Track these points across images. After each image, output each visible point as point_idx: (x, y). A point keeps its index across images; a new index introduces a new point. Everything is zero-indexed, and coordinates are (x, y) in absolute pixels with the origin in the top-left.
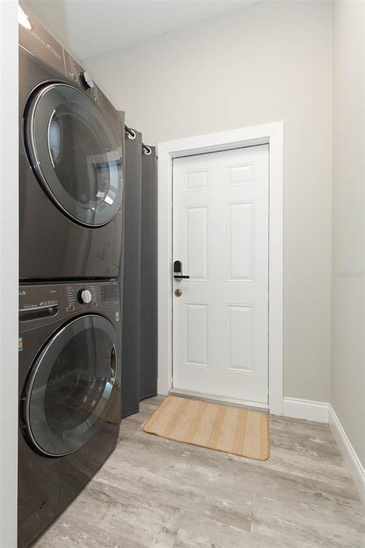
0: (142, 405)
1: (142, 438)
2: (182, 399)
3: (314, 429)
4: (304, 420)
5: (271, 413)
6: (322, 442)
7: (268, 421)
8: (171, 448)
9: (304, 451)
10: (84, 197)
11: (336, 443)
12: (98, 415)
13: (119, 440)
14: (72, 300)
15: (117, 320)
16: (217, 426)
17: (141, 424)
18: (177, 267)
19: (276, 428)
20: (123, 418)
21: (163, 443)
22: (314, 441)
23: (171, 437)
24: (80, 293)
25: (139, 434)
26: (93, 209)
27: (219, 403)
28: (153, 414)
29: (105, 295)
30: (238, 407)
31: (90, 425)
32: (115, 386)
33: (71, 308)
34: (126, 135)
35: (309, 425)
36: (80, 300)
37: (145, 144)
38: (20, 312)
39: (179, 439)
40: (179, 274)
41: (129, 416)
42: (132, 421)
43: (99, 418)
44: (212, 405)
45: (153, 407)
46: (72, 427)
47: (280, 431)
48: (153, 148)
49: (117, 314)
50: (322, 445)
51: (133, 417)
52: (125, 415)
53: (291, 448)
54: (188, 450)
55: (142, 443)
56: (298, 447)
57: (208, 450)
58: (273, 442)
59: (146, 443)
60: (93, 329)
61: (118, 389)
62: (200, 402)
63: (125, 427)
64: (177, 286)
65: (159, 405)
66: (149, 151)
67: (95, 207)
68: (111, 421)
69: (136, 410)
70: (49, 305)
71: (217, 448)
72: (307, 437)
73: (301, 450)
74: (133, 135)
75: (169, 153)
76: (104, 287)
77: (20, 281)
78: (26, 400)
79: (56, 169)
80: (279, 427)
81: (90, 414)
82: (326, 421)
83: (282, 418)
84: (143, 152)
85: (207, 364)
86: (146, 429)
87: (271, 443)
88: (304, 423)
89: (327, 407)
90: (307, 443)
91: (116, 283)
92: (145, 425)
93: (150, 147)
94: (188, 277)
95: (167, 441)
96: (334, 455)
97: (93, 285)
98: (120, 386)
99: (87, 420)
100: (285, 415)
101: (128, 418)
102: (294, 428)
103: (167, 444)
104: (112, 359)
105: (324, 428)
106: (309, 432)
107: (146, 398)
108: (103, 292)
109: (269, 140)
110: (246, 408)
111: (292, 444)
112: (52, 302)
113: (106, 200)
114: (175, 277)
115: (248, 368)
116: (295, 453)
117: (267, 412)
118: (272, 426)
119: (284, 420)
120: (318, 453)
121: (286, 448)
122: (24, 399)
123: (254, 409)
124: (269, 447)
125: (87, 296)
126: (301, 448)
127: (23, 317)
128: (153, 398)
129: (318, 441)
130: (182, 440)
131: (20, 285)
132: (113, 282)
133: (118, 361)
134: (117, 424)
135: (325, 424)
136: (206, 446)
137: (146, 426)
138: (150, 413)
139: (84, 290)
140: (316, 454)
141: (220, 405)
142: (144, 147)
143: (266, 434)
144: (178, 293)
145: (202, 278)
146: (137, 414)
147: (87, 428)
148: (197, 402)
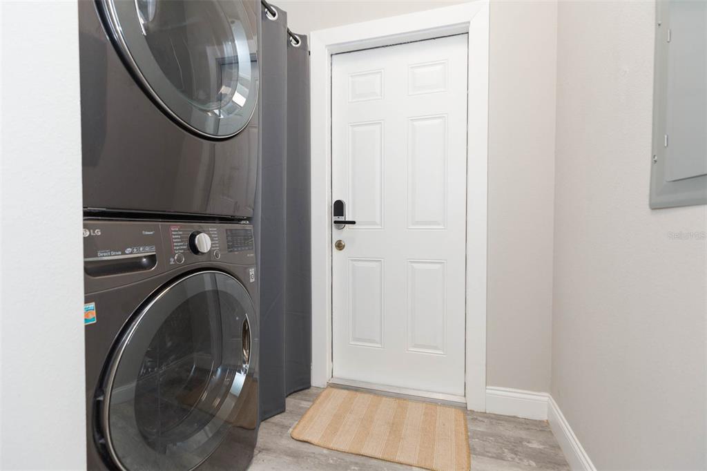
0: (291, 402)
1: (289, 448)
2: (345, 392)
3: (528, 429)
4: (514, 417)
5: (469, 409)
6: (541, 447)
7: (465, 420)
8: (331, 461)
9: (517, 460)
10: (202, 95)
11: (559, 448)
12: (225, 417)
13: (256, 451)
14: (180, 246)
15: (252, 280)
16: (395, 428)
17: (287, 427)
18: (339, 208)
19: (478, 429)
20: (262, 421)
21: (319, 454)
22: (530, 445)
23: (331, 446)
24: (193, 237)
25: (285, 443)
26: (217, 112)
27: (398, 397)
28: (305, 413)
29: (233, 243)
30: (424, 402)
31: (210, 435)
32: (249, 377)
33: (179, 260)
34: (264, 14)
35: (521, 423)
36: (194, 249)
37: (292, 31)
38: (86, 263)
39: (342, 448)
40: (341, 219)
41: (270, 417)
42: (276, 425)
43: (227, 422)
44: (388, 399)
45: (305, 404)
46: (185, 437)
47: (483, 434)
48: (304, 38)
49: (252, 272)
50: (541, 452)
51: (277, 418)
52: (266, 415)
53: (499, 457)
54: (356, 464)
55: (289, 456)
56: (509, 455)
57: (383, 462)
58: (474, 449)
59: (296, 456)
60: (216, 292)
61: (255, 381)
62: (372, 396)
63: (266, 434)
64: (338, 235)
65: (314, 402)
66: (298, 42)
67: (219, 109)
68: (245, 425)
69: (281, 409)
70: (141, 253)
71: (397, 459)
72: (520, 441)
73: (513, 458)
74: (274, 15)
75: (327, 46)
76: (231, 230)
77: (86, 214)
78: (103, 402)
79: (147, 38)
80: (481, 428)
81: (213, 416)
82: (544, 417)
83: (485, 415)
84: (289, 42)
85: (381, 343)
86: (295, 436)
87: (471, 450)
88: (514, 422)
89: (546, 399)
90: (520, 449)
91: (249, 227)
92: (295, 428)
93: (299, 36)
94: (353, 223)
95: (325, 451)
96: (559, 465)
97: (214, 227)
98: (257, 376)
99: (207, 428)
100: (488, 412)
101: (269, 420)
102: (501, 428)
103: (326, 456)
104: (244, 337)
105: (542, 427)
106: (523, 434)
107: (295, 392)
108: (230, 238)
109: (468, 27)
110: (435, 402)
111: (500, 451)
112: (147, 249)
113: (234, 99)
114: (335, 222)
115: (436, 348)
116: (505, 463)
117: (464, 408)
118: (471, 427)
119: (487, 417)
120: (535, 461)
121: (493, 457)
122: (101, 398)
123: (445, 404)
124: (469, 457)
125: (205, 242)
126: (513, 456)
127: (92, 270)
128: (306, 391)
129: (535, 445)
130: (347, 449)
131: (84, 220)
132: (245, 225)
133: (254, 339)
134: (253, 430)
135: (543, 421)
136: (380, 456)
137: (296, 431)
138: (301, 414)
139: (200, 233)
140: (533, 464)
141: (399, 398)
142: (290, 34)
143: (463, 437)
144: (340, 246)
145: (374, 223)
146: (283, 414)
147: (206, 439)
148: (366, 396)
